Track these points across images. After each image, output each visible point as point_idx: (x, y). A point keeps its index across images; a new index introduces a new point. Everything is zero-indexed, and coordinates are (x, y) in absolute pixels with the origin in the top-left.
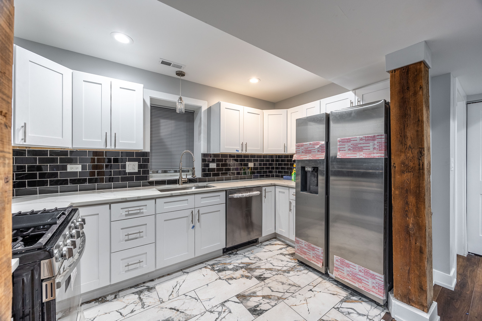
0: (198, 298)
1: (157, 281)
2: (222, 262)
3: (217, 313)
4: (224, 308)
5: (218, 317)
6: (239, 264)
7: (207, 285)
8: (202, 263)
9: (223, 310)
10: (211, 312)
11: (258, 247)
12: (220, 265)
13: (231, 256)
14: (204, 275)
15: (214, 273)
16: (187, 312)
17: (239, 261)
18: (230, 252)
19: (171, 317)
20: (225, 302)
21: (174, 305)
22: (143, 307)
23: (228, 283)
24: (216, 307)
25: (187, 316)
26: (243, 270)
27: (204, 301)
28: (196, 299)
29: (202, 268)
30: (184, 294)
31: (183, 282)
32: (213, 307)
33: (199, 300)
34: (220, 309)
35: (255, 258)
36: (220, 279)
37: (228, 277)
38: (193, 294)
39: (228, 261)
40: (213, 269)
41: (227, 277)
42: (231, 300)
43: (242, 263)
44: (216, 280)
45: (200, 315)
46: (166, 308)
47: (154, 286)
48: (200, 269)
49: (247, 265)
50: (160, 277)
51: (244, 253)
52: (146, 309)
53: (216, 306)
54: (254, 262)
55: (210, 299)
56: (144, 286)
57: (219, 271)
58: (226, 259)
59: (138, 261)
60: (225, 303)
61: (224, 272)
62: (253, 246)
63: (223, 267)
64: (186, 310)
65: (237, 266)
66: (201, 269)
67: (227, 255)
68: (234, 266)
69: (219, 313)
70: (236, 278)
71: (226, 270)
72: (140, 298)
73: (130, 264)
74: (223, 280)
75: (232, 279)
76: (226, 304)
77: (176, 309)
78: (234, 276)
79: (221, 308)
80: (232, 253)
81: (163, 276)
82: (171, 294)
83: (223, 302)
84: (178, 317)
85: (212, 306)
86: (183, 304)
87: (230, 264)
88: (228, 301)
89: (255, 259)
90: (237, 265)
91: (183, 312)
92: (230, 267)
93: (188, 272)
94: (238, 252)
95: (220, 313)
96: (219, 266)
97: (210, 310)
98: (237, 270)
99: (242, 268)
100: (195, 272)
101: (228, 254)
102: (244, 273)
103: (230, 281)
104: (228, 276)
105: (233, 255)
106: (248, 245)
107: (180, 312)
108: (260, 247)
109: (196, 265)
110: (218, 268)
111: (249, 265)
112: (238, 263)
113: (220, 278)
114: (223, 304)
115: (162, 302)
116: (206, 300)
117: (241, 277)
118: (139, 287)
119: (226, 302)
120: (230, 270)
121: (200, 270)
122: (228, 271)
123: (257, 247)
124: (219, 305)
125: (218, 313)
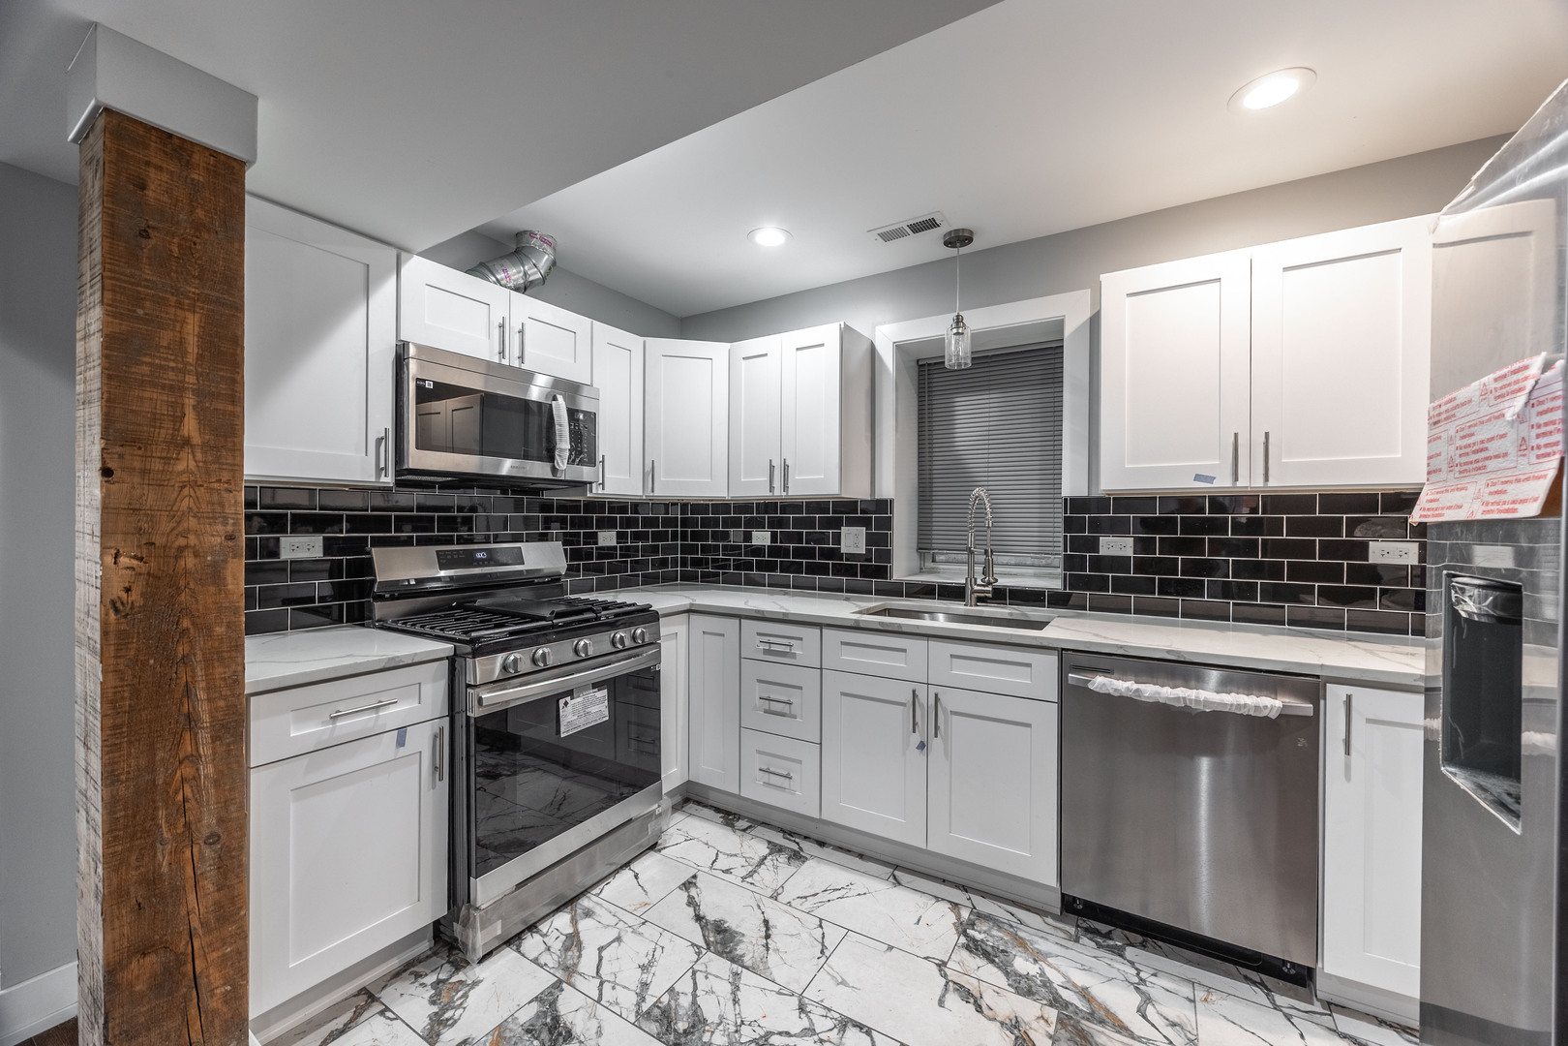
0: (827, 953)
1: (827, 852)
2: (1019, 933)
3: (805, 1023)
4: (834, 1035)
5: (793, 1033)
6: (1070, 985)
7: (890, 948)
8: (965, 889)
9: (823, 1036)
10: (802, 1009)
11: (1276, 1007)
12: (1001, 934)
13: (1084, 940)
14: (919, 920)
15: (952, 936)
16: (772, 958)
17: (1081, 979)
18: (1104, 928)
19: (743, 935)
20: (860, 1026)
21: (780, 920)
22: (743, 879)
23: (943, 996)
24: (824, 1012)
25: (761, 965)
26: (1052, 1014)
27: (828, 973)
28: (822, 952)
29: (943, 899)
30: (821, 920)
31: (859, 895)
32: (819, 1004)
33: (823, 959)
34: (822, 1024)
35: (1174, 1025)
36: (938, 965)
37: (970, 984)
38: (833, 935)
39: (1043, 946)
40: (962, 928)
41: (963, 981)
42: (875, 1040)
43: (1084, 993)
44: (926, 958)
45: (777, 988)
46: (763, 913)
47: (808, 857)
48: (936, 897)
49: (1092, 1014)
50: (840, 849)
51: (1155, 975)
52: (745, 884)
53: (829, 1010)
54: (1137, 1033)
55: (843, 983)
56: (798, 843)
57: (974, 947)
58: (1049, 937)
59: (785, 773)
60: (854, 1026)
61: (981, 962)
62: (1262, 985)
63: (1002, 948)
64: (777, 950)
65: (1047, 984)
66: (937, 899)
67: (1078, 926)
68: (1043, 974)
69: (809, 1029)
70: (984, 1007)
71: (992, 962)
72: (765, 858)
73: (771, 769)
74: (945, 976)
75: (966, 995)
76: (852, 1033)
77: (770, 932)
78: (988, 999)
79: (830, 1024)
80: (1108, 936)
81: (848, 851)
82: (805, 897)
83: (851, 1020)
84: (750, 947)
85: (822, 1001)
86: (792, 936)
87: (1037, 957)
88: (869, 1032)
89: (1170, 1032)
90: (1056, 979)
91: (768, 949)
92: (1022, 965)
93: (902, 882)
94: (1130, 952)
95: (809, 1031)
96: (995, 932)
97: (807, 1001)
98: (1029, 993)
99: (1056, 1001)
100: (916, 897)
101: (1085, 925)
102: (1035, 1025)
103: (953, 999)
104: (975, 982)
105: (1093, 944)
106: (1235, 963)
107: (767, 944)
108: (1288, 1017)
109: (944, 881)
110: (979, 936)
111: (1102, 1022)
112: (1069, 980)
113: (942, 965)
114: (844, 1023)
115: (775, 897)
116: (835, 975)
117: (1002, 1023)
118: (790, 840)
119: (861, 1029)
120: (1007, 974)
121: (934, 900)
122: (996, 970)
123: (1270, 1005)
124: (836, 1016)
125: (808, 1026)
